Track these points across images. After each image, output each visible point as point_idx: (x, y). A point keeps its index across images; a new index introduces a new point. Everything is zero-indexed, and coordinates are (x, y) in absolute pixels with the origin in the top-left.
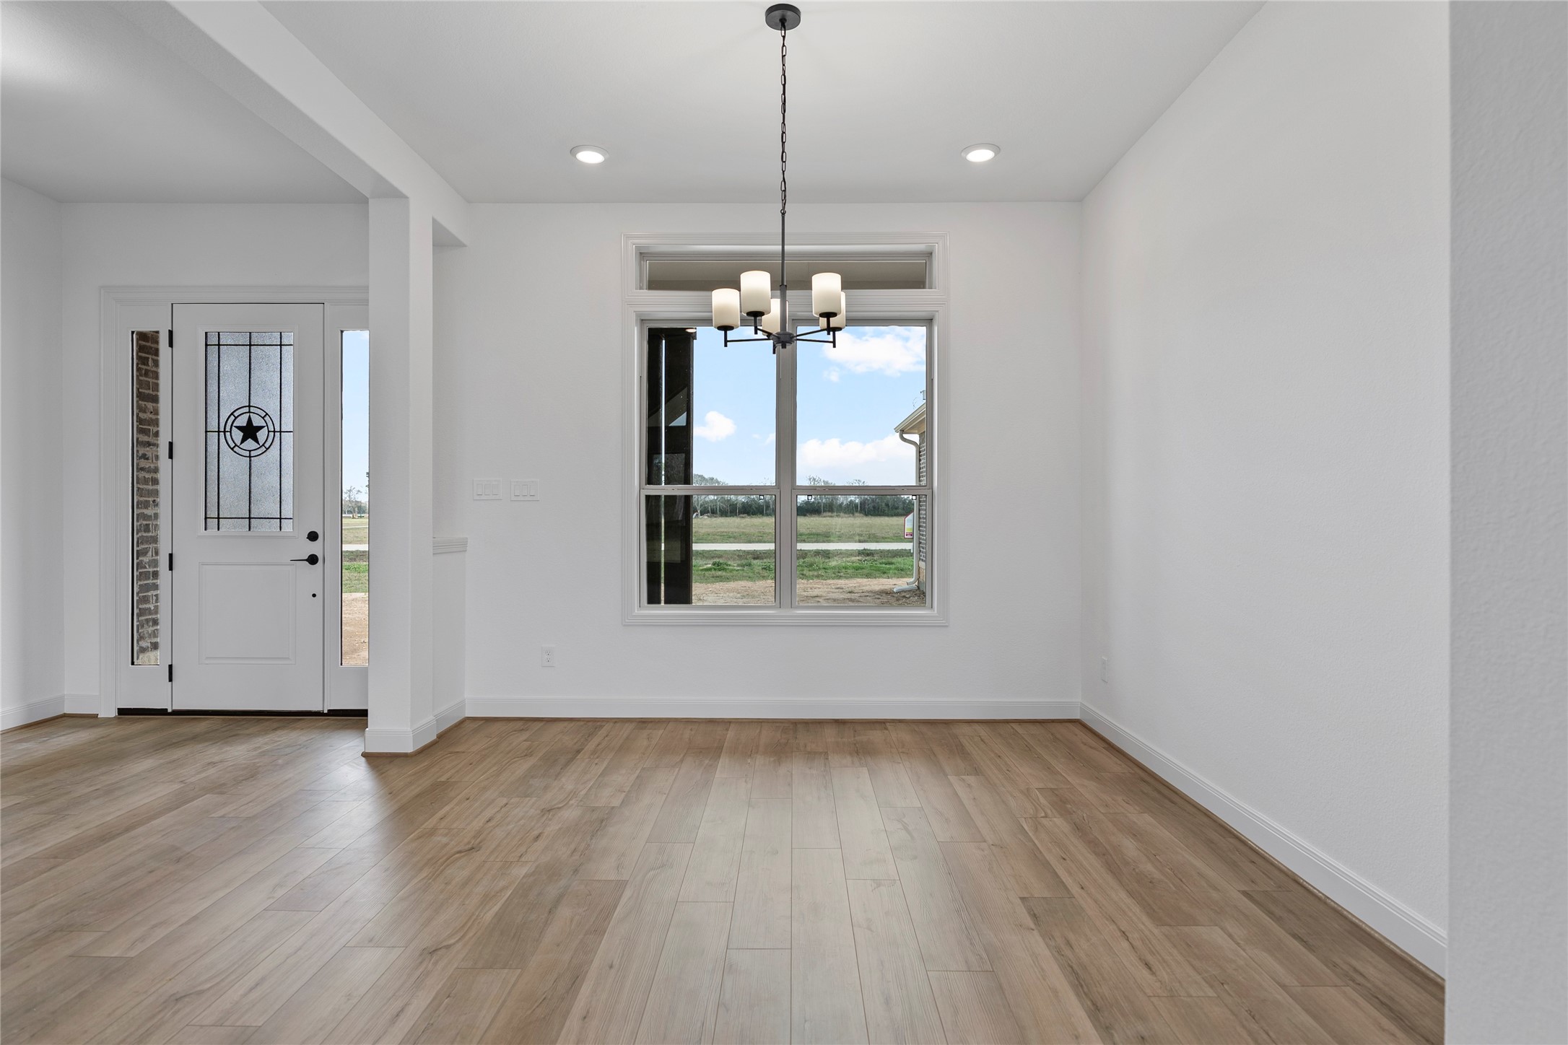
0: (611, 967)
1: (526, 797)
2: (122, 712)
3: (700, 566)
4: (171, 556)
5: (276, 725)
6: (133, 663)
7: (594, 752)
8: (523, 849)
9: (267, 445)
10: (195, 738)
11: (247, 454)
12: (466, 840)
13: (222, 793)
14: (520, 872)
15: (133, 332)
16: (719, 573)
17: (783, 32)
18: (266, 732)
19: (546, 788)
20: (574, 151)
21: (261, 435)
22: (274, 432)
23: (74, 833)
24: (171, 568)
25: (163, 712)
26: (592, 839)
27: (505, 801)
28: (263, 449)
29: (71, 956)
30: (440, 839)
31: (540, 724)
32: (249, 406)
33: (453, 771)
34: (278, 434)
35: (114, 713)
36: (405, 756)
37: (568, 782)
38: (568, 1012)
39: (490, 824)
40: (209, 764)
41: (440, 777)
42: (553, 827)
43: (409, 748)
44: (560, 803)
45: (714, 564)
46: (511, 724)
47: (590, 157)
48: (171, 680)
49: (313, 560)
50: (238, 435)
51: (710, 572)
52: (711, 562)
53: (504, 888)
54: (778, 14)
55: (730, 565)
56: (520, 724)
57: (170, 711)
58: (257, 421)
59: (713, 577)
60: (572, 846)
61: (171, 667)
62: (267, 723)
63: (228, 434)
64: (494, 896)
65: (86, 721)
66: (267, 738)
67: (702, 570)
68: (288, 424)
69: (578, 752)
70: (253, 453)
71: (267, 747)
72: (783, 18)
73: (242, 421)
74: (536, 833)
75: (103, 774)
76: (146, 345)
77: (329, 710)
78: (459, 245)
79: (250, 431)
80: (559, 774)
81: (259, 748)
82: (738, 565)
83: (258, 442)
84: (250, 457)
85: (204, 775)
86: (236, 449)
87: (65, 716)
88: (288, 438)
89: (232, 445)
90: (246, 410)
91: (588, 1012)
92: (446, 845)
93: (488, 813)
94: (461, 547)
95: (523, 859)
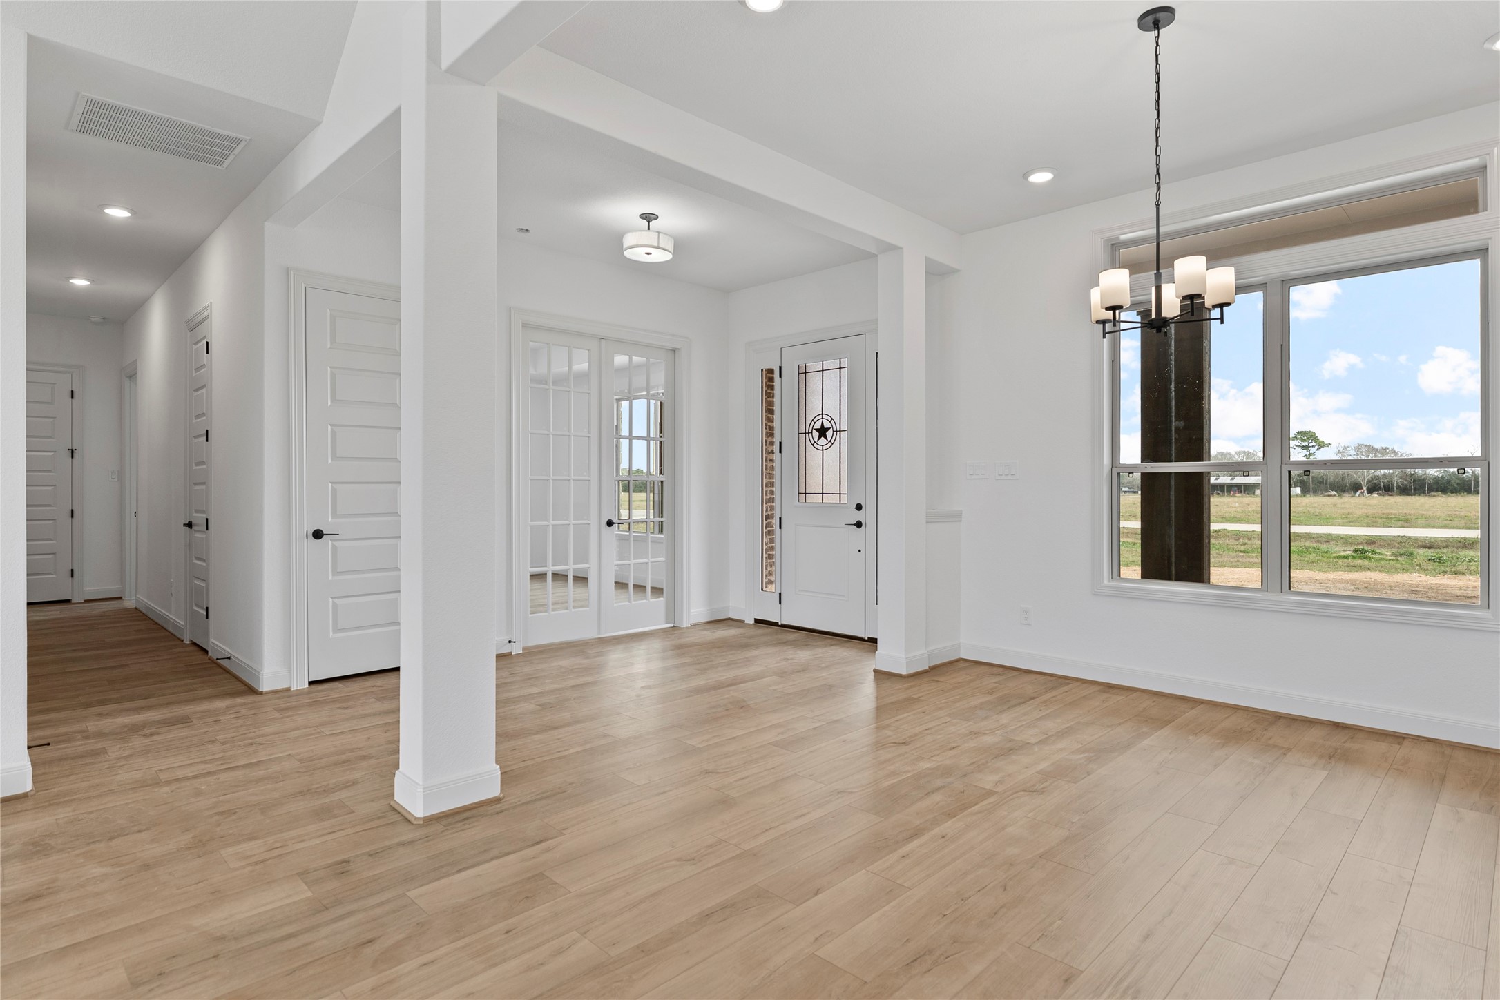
0: (943, 837)
1: (966, 720)
2: (757, 621)
3: (1334, 553)
4: (780, 519)
5: (833, 642)
6: (762, 590)
7: (1045, 702)
8: (938, 752)
9: (832, 441)
10: (786, 643)
11: (821, 448)
12: (904, 737)
13: (782, 677)
14: (924, 765)
15: (762, 370)
16: (1360, 562)
17: (1157, 32)
18: (826, 646)
19: (986, 718)
20: (1026, 176)
21: (829, 434)
22: (837, 431)
23: (704, 682)
24: (780, 528)
25: (776, 624)
26: (993, 759)
27: (949, 719)
28: (830, 444)
29: (675, 739)
30: (888, 732)
31: (1016, 673)
32: (822, 414)
33: (926, 693)
34: (838, 433)
35: (752, 622)
36: (900, 676)
37: (1005, 719)
38: (896, 850)
39: (927, 732)
40: (785, 659)
41: (914, 695)
42: (972, 744)
43: (904, 672)
44: (987, 730)
45: (1355, 551)
46: (995, 669)
47: (1041, 177)
48: (780, 603)
49: (859, 525)
50: (816, 434)
51: (1345, 560)
52: (1352, 549)
53: (909, 772)
54: (1150, 19)
55: (1379, 554)
56: (1000, 670)
57: (780, 624)
58: (827, 425)
59: (1348, 566)
60: (974, 760)
61: (780, 594)
62: (829, 641)
63: (810, 434)
64: (898, 774)
65: (739, 624)
66: (824, 650)
67: (1334, 557)
68: (844, 427)
69: (1032, 698)
70: (825, 448)
71: (821, 655)
72: (1155, 19)
73: (818, 426)
74: (955, 745)
75: (731, 654)
76: (769, 376)
77: (869, 638)
78: (952, 271)
79: (822, 432)
80: (1004, 711)
81: (816, 655)
82: (1393, 554)
83: (827, 440)
84: (823, 450)
85: (779, 665)
86: (815, 445)
87: (729, 619)
88: (844, 435)
89: (813, 442)
90: (820, 417)
91: (908, 855)
92: (889, 737)
93: (930, 725)
94: (956, 517)
95: (933, 758)
